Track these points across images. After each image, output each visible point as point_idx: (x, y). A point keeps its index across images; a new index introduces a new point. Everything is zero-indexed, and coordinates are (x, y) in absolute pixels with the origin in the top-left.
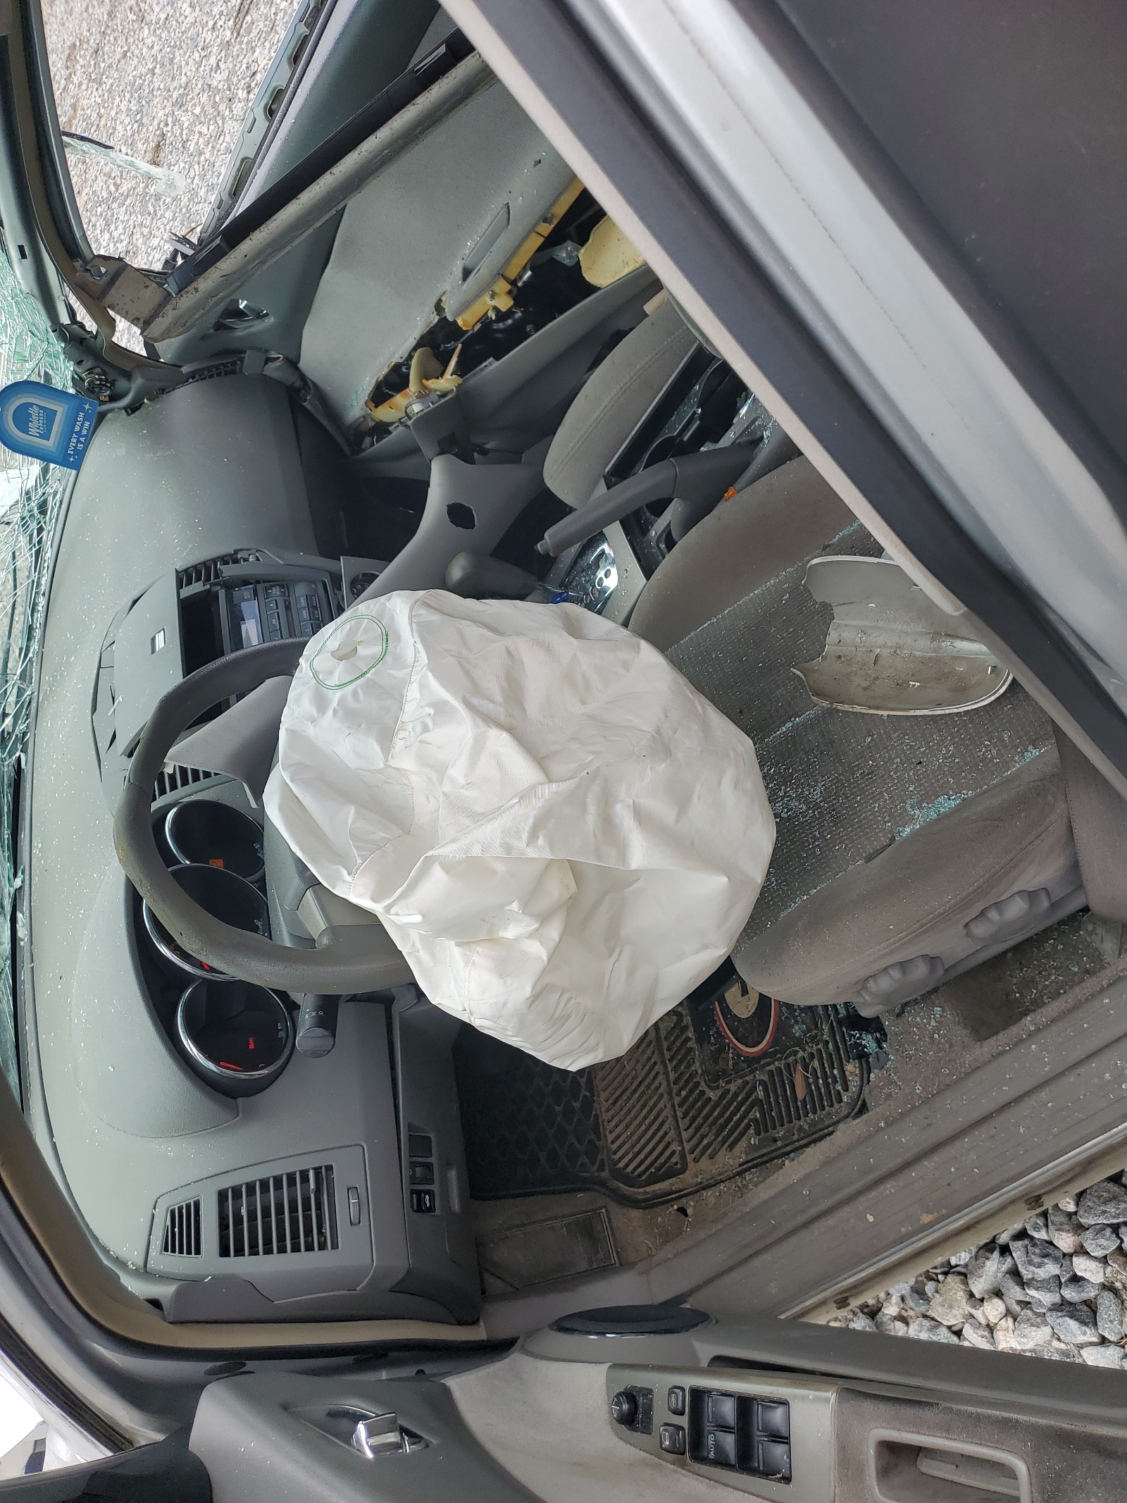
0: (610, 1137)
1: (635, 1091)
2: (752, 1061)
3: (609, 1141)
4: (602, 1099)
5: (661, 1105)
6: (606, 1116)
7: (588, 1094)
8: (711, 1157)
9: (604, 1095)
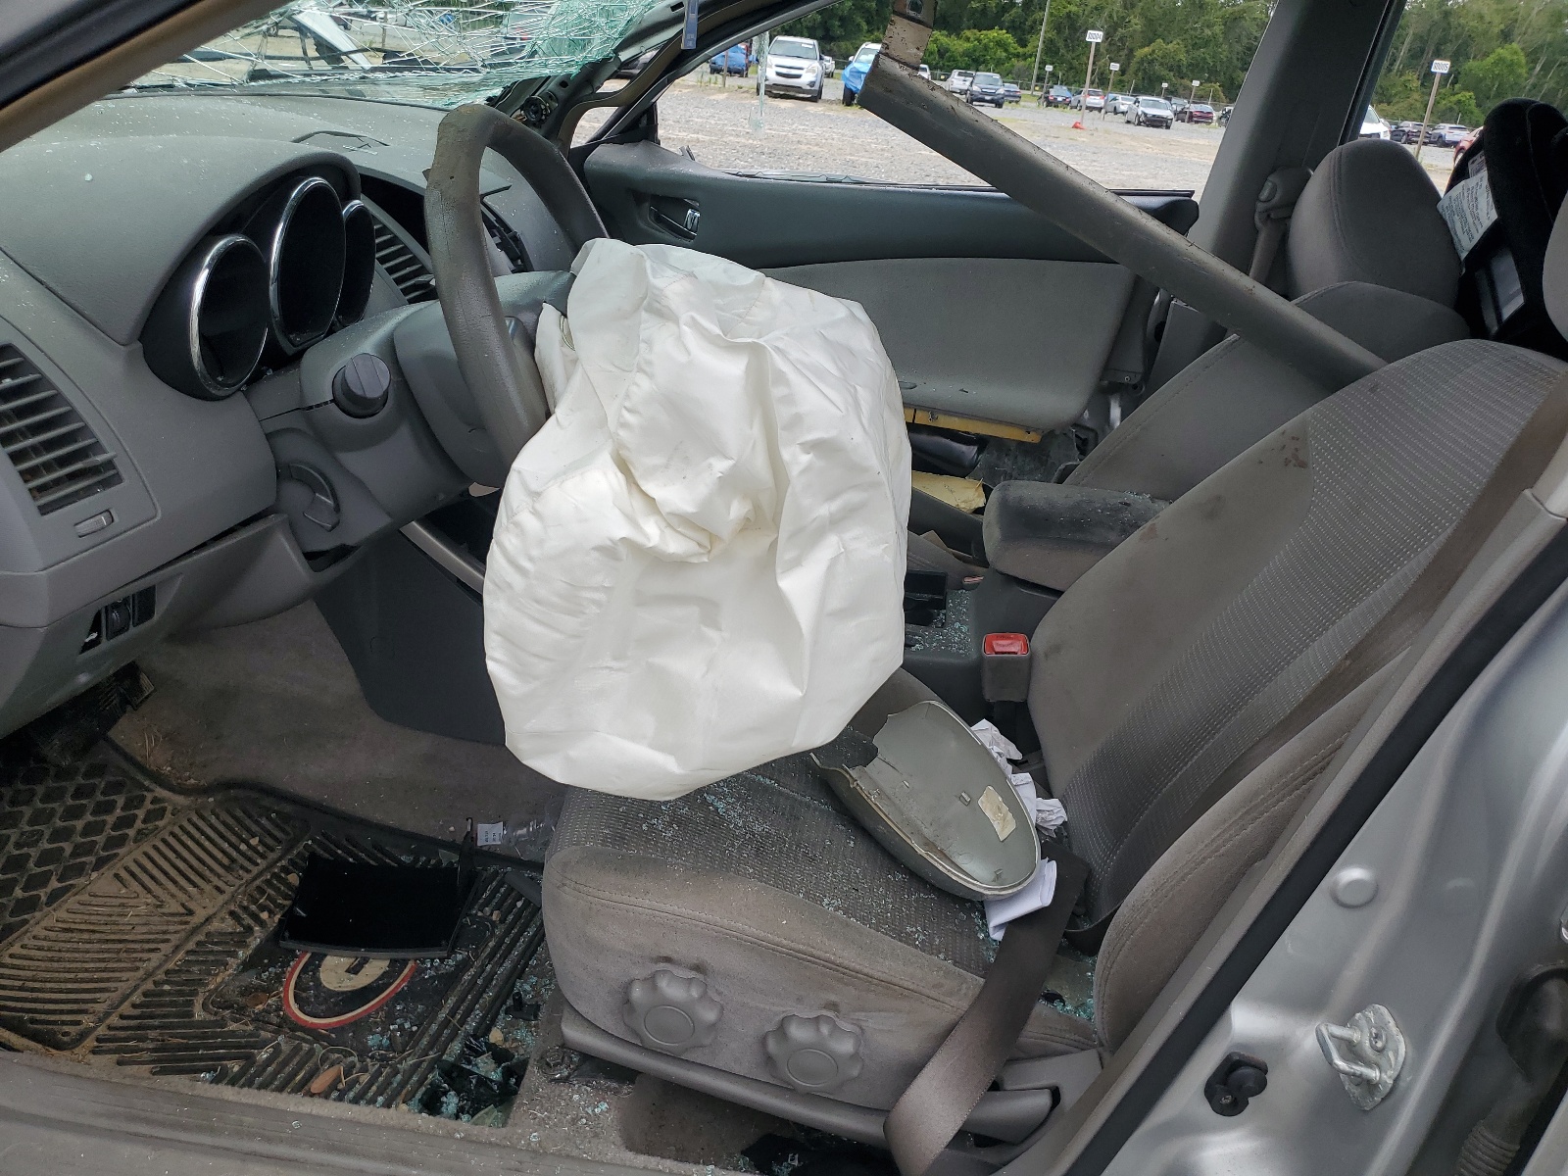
0: (16, 949)
1: (107, 941)
2: (288, 1025)
3: (11, 951)
4: (56, 915)
5: (125, 975)
6: (38, 931)
7: (44, 899)
8: (119, 1063)
9: (62, 914)
